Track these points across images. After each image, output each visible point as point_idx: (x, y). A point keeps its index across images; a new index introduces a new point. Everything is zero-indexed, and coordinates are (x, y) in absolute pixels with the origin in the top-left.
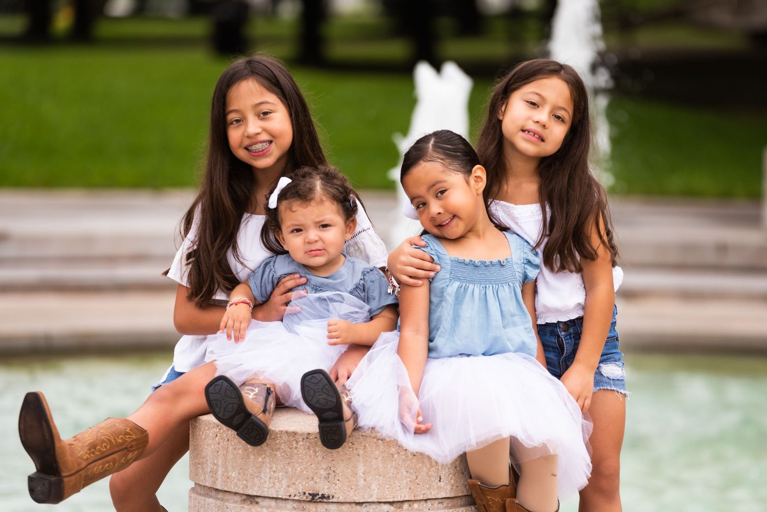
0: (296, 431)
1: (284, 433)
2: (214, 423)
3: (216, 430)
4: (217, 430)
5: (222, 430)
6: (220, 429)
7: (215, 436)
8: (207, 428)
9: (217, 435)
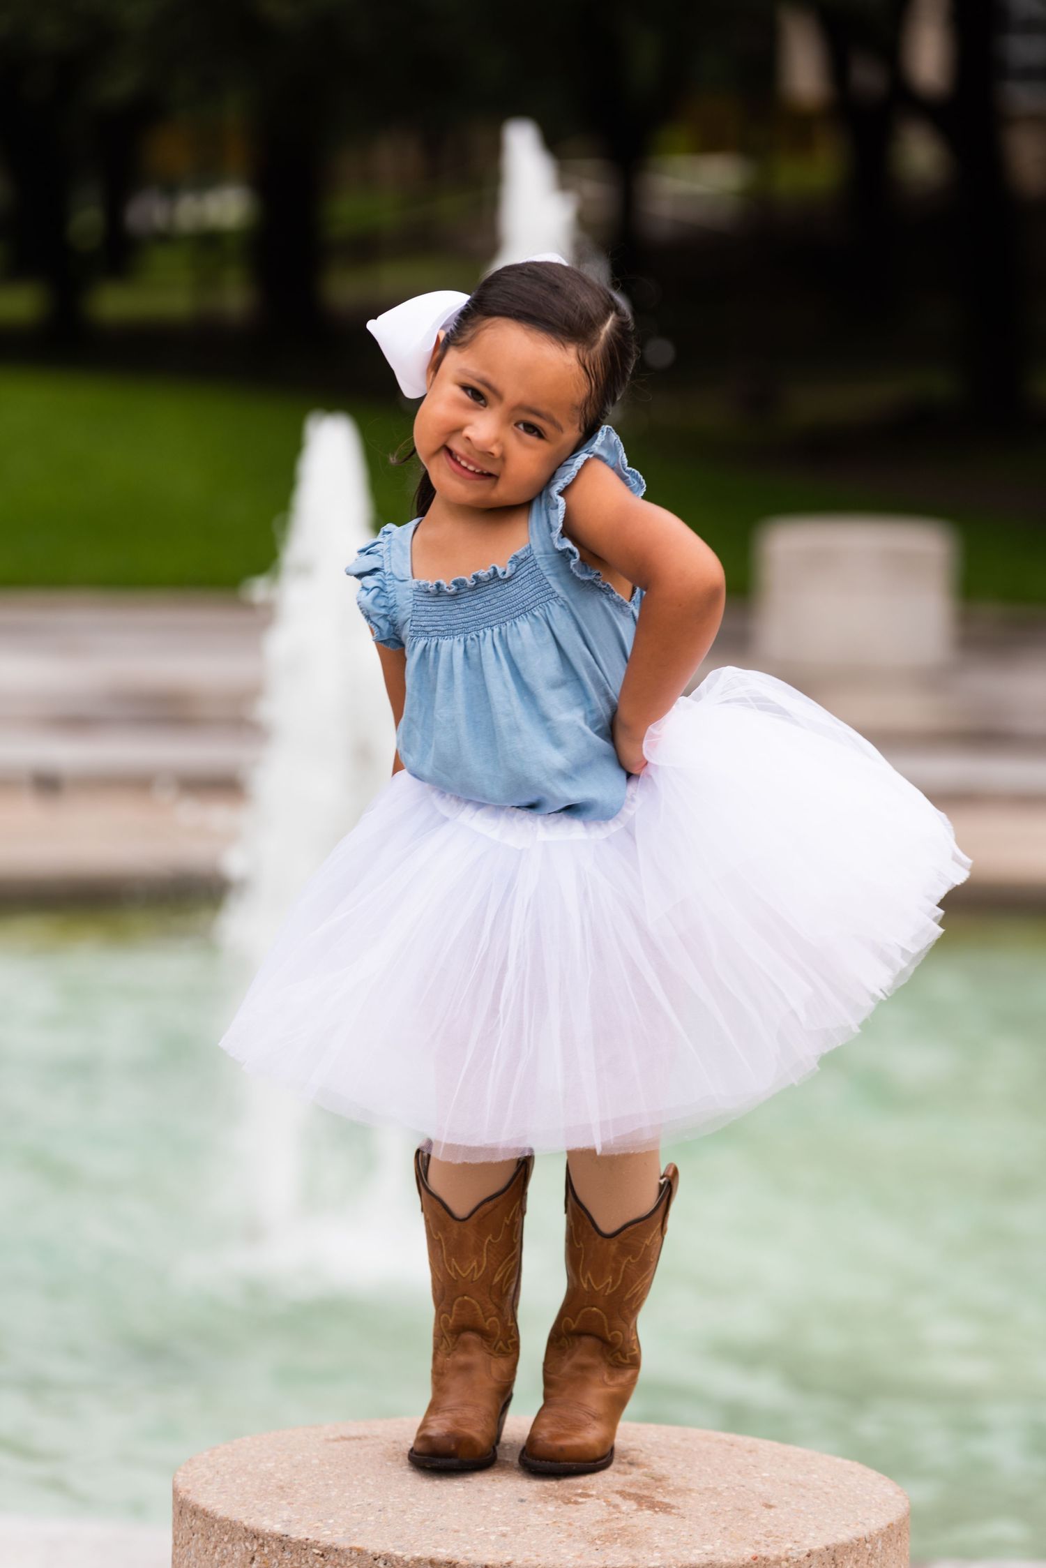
0: (455, 1560)
1: (425, 1564)
2: (246, 1530)
3: (252, 1546)
4: (255, 1548)
5: (266, 1550)
6: (262, 1545)
7: (249, 1560)
8: (226, 1539)
9: (253, 1559)
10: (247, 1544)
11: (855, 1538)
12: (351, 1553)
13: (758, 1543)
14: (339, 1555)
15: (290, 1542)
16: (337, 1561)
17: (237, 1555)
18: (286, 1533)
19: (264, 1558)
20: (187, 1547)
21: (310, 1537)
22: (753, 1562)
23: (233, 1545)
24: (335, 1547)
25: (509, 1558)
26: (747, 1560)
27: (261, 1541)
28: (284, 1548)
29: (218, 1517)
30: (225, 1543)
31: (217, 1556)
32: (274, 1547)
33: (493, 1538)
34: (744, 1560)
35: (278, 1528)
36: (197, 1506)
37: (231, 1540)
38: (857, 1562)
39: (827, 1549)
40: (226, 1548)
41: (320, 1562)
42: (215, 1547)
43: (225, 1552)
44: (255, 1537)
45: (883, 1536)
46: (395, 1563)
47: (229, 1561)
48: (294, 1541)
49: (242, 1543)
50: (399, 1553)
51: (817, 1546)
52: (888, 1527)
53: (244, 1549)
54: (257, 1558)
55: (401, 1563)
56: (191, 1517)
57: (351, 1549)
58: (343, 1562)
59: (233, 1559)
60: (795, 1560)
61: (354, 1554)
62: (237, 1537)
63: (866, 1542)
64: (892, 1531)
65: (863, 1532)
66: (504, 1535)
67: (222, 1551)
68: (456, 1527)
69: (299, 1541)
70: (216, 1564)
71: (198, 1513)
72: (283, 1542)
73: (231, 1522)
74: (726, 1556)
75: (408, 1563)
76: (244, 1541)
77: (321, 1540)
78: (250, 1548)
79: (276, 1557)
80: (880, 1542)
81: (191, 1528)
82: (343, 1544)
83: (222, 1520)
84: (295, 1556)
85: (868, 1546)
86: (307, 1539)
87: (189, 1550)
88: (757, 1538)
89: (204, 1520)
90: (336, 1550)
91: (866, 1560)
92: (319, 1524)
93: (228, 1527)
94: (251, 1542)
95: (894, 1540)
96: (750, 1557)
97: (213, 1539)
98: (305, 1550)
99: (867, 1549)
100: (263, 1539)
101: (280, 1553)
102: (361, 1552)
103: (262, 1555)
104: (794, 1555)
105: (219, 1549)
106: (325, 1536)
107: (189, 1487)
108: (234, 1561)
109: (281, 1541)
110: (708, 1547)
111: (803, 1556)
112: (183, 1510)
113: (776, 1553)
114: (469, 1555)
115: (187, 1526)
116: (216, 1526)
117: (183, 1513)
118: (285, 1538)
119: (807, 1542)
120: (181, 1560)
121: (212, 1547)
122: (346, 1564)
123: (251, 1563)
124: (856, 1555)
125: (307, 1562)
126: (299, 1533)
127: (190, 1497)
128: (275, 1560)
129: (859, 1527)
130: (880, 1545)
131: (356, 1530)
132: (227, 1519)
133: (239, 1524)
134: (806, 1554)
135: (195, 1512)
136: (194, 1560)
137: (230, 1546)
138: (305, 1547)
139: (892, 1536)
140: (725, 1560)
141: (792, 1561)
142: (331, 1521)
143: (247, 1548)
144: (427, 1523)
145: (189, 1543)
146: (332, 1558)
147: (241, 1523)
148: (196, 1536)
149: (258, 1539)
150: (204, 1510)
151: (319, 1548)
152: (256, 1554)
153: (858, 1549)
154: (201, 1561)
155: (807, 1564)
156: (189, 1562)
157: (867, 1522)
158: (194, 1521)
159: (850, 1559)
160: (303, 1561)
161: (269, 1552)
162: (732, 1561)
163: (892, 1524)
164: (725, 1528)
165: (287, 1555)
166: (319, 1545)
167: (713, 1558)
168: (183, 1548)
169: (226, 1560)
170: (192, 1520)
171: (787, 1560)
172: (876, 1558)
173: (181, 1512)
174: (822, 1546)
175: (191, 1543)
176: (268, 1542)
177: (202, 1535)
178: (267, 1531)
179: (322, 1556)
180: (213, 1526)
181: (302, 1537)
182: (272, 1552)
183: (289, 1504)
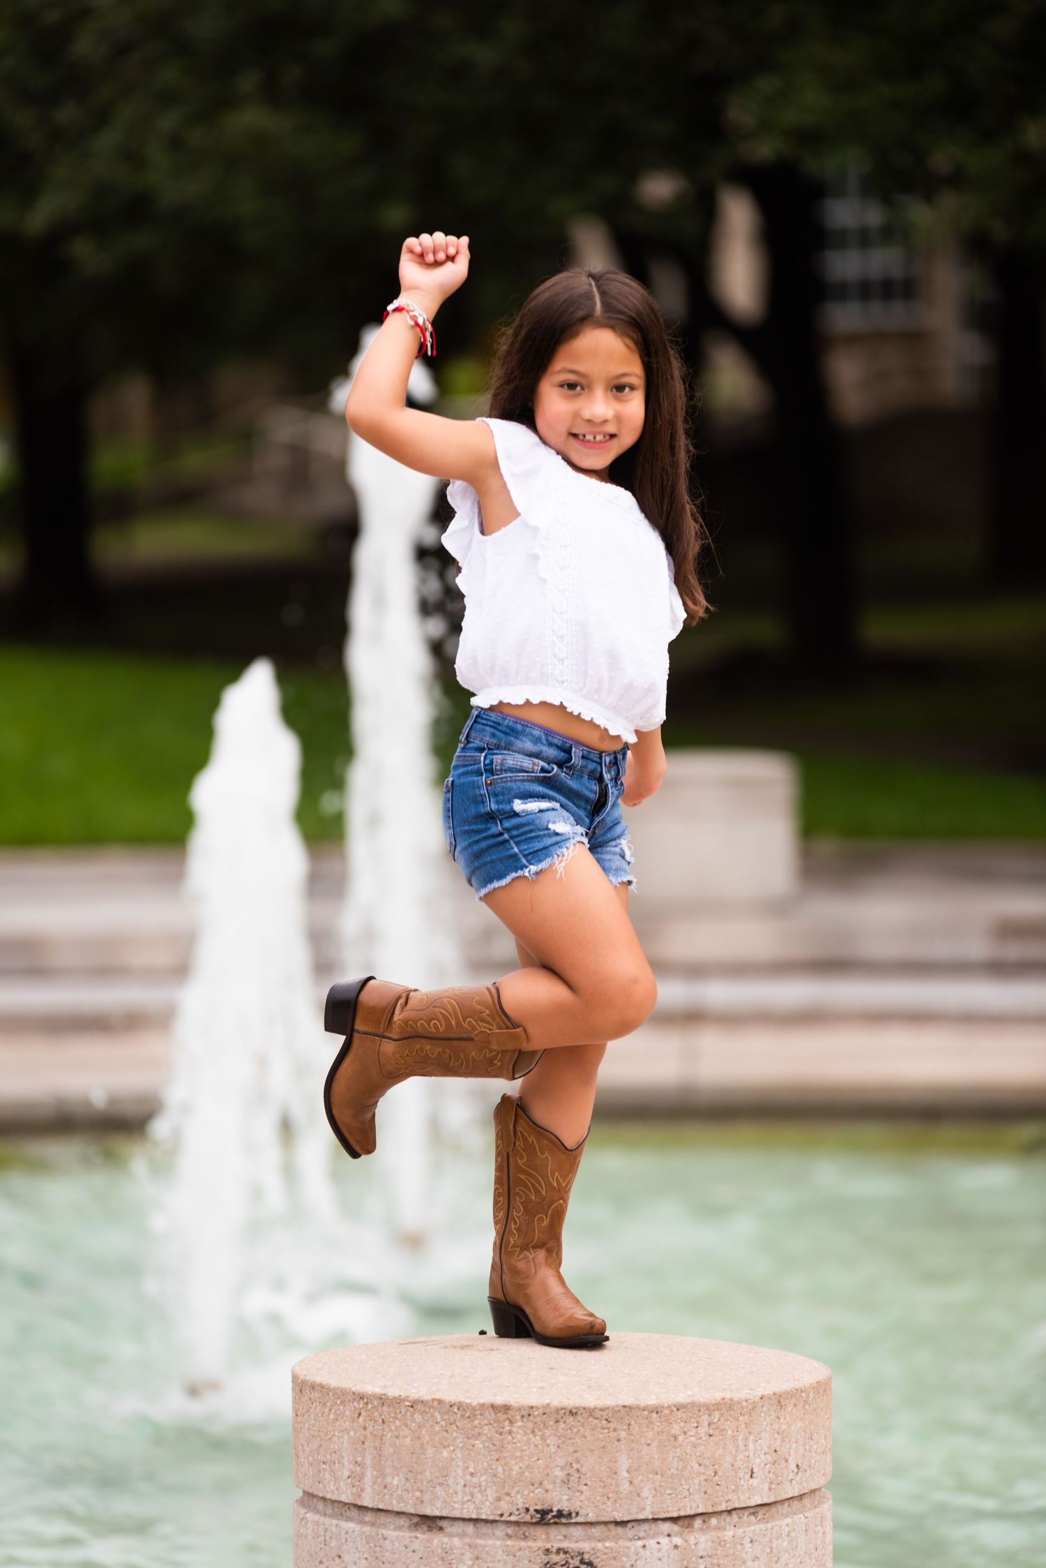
0: (509, 1404)
1: (488, 1407)
2: (354, 1394)
3: (359, 1405)
4: (361, 1406)
5: (370, 1406)
6: (367, 1404)
7: (357, 1415)
8: (339, 1402)
9: (360, 1414)
10: (355, 1404)
11: (794, 1388)
12: (433, 1403)
13: (725, 1390)
14: (424, 1405)
15: (388, 1399)
16: (423, 1409)
17: (348, 1413)
18: (384, 1393)
19: (369, 1413)
20: (307, 1414)
21: (402, 1394)
22: (722, 1402)
23: (344, 1406)
24: (421, 1399)
25: (547, 1401)
26: (717, 1401)
27: (365, 1400)
28: (383, 1404)
29: (332, 1388)
30: (338, 1405)
31: (332, 1416)
32: (376, 1403)
33: (535, 1390)
34: (715, 1400)
35: (378, 1390)
36: (315, 1382)
37: (343, 1403)
38: (795, 1405)
39: (775, 1394)
40: (339, 1409)
41: (410, 1412)
42: (330, 1410)
43: (338, 1412)
44: (361, 1398)
45: (813, 1388)
46: (465, 1408)
47: (342, 1418)
48: (390, 1398)
49: (351, 1404)
50: (468, 1401)
51: (769, 1392)
52: (817, 1383)
53: (353, 1408)
54: (363, 1413)
55: (470, 1408)
56: (310, 1391)
57: (433, 1400)
58: (427, 1410)
59: (344, 1416)
60: (752, 1401)
61: (435, 1404)
62: (347, 1400)
63: (802, 1391)
64: (820, 1386)
65: (800, 1385)
66: (542, 1388)
67: (336, 1411)
68: (507, 1384)
69: (395, 1398)
70: (331, 1422)
71: (315, 1388)
72: (383, 1399)
73: (342, 1389)
74: (702, 1397)
75: (475, 1408)
76: (353, 1403)
77: (411, 1395)
78: (357, 1407)
79: (377, 1411)
80: (812, 1393)
81: (310, 1399)
82: (428, 1397)
83: (335, 1389)
84: (392, 1409)
85: (803, 1394)
86: (400, 1396)
87: (309, 1416)
88: (724, 1387)
89: (321, 1391)
90: (422, 1402)
91: (802, 1405)
92: (407, 1387)
93: (340, 1393)
94: (358, 1402)
95: (822, 1393)
96: (720, 1398)
97: (328, 1404)
98: (399, 1403)
99: (803, 1397)
100: (367, 1398)
101: (380, 1408)
102: (440, 1401)
103: (366, 1410)
104: (751, 1398)
105: (333, 1411)
106: (413, 1393)
107: (306, 1373)
108: (345, 1418)
109: (381, 1399)
110: (690, 1393)
111: (757, 1399)
112: (303, 1388)
113: (738, 1395)
114: (519, 1400)
115: (307, 1398)
116: (331, 1394)
117: (303, 1390)
118: (383, 1396)
119: (759, 1389)
120: (302, 1425)
121: (328, 1409)
122: (429, 1411)
123: (358, 1417)
124: (795, 1401)
125: (401, 1412)
126: (393, 1392)
127: (308, 1378)
128: (376, 1414)
129: (796, 1382)
130: (811, 1394)
131: (435, 1388)
132: (339, 1388)
133: (348, 1390)
134: (759, 1397)
135: (313, 1387)
136: (314, 1422)
137: (341, 1407)
138: (399, 1401)
139: (820, 1390)
140: (702, 1400)
141: (750, 1402)
142: (416, 1385)
143: (355, 1407)
144: (486, 1383)
145: (308, 1411)
146: (419, 1407)
147: (350, 1389)
148: (314, 1404)
149: (363, 1399)
150: (320, 1384)
151: (409, 1401)
152: (362, 1410)
153: (796, 1396)
154: (319, 1422)
155: (760, 1404)
156: (309, 1425)
157: (801, 1379)
158: (313, 1394)
159: (790, 1403)
160: (398, 1411)
161: (372, 1407)
162: (707, 1401)
163: (820, 1382)
164: (700, 1381)
165: (385, 1409)
166: (410, 1399)
167: (694, 1398)
168: (303, 1416)
169: (339, 1418)
170: (311, 1394)
171: (746, 1401)
172: (809, 1405)
173: (301, 1390)
174: (771, 1393)
175: (310, 1411)
176: (371, 1400)
177: (320, 1402)
178: (370, 1393)
179: (412, 1406)
180: (328, 1394)
181: (396, 1395)
182: (374, 1407)
183: (383, 1376)
